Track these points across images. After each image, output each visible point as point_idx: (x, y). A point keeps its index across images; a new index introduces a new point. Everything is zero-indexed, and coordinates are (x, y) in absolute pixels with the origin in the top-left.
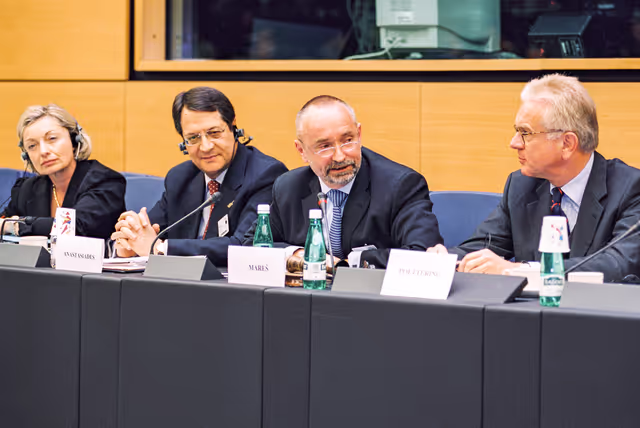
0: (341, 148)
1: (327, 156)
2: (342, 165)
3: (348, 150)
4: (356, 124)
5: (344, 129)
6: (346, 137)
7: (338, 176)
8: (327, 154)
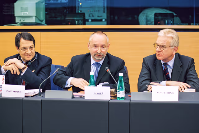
0: (100, 49)
1: (96, 50)
2: (100, 54)
3: (103, 50)
4: (108, 43)
5: (103, 43)
6: (103, 46)
7: (97, 57)
8: (96, 49)
